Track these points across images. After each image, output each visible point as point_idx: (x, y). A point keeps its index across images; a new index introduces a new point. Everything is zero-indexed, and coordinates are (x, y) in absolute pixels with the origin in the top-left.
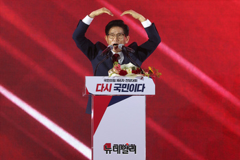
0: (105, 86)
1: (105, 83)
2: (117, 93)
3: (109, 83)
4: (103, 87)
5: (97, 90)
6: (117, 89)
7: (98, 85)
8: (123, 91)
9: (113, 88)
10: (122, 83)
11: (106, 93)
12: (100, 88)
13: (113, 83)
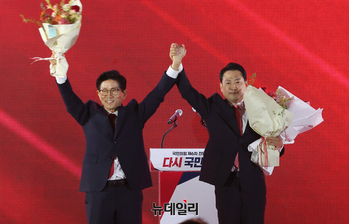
0: (174, 160)
1: (174, 157)
2: (188, 169)
3: (179, 157)
4: (171, 162)
5: (164, 165)
6: (188, 163)
7: (165, 159)
8: (195, 166)
9: (183, 163)
10: (195, 156)
11: (175, 168)
12: (168, 162)
13: (184, 157)
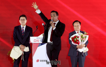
1: (37, 39)
2: (41, 42)
4: (36, 40)
5: (34, 41)
7: (34, 40)
11: (37, 42)
12: (35, 41)
13: (40, 39)
